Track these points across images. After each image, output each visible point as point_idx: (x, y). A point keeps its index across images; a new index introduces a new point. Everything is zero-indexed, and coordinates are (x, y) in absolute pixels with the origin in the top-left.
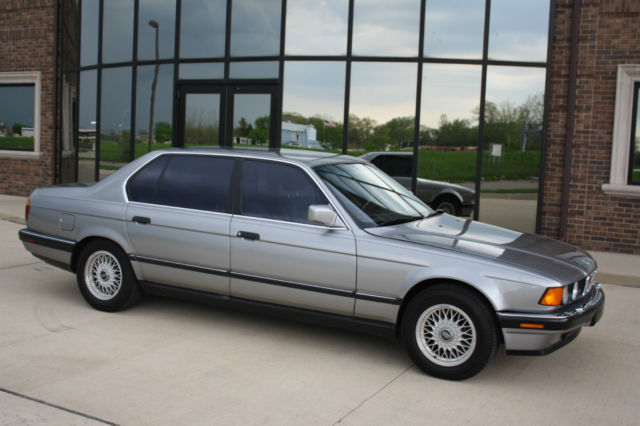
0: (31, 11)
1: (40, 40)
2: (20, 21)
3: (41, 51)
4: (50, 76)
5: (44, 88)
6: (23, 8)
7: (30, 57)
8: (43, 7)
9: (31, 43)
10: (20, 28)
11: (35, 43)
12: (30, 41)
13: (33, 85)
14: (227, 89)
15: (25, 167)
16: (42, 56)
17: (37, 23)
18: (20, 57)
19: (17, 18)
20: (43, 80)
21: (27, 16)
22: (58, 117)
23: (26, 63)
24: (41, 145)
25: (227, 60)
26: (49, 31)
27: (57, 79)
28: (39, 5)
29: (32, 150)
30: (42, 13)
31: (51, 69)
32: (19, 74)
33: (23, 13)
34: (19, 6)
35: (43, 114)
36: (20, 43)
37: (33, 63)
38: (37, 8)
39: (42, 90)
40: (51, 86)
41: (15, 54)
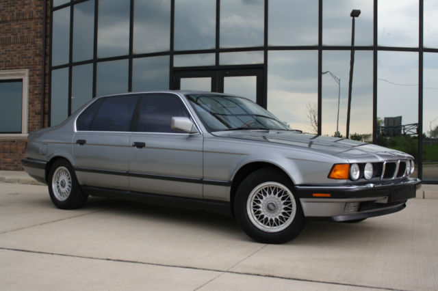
0: (20, 22)
1: (29, 44)
2: (10, 30)
3: (30, 53)
4: (38, 72)
5: (31, 82)
6: (12, 20)
7: (19, 58)
8: (31, 19)
9: (19, 47)
10: (9, 35)
11: (23, 47)
12: (18, 45)
13: (21, 80)
14: (218, 74)
15: (13, 146)
16: (30, 57)
17: (25, 31)
18: (8, 59)
19: (7, 28)
20: (30, 76)
21: (16, 26)
22: (47, 105)
23: (14, 63)
24: (29, 128)
25: (217, 51)
26: (37, 37)
27: (45, 75)
28: (28, 17)
29: (21, 133)
30: (31, 24)
31: (39, 67)
32: (8, 72)
33: (13, 24)
34: (9, 19)
35: (31, 103)
36: (9, 48)
37: (21, 63)
38: (25, 20)
39: (30, 84)
40: (39, 81)
41: (4, 56)
